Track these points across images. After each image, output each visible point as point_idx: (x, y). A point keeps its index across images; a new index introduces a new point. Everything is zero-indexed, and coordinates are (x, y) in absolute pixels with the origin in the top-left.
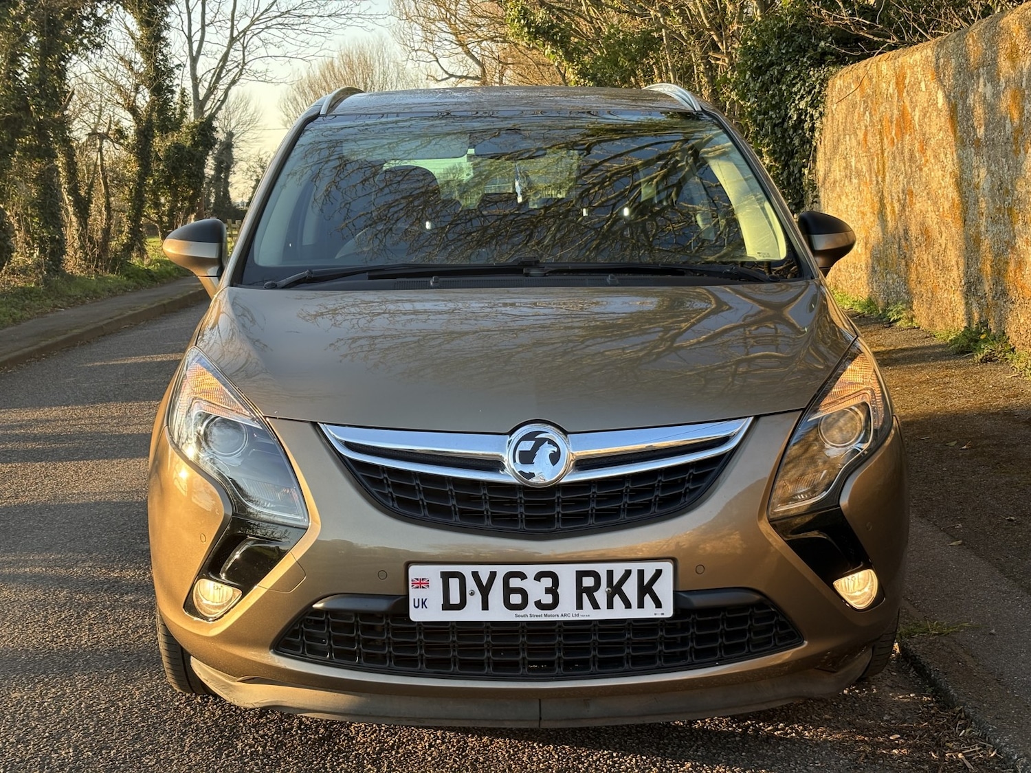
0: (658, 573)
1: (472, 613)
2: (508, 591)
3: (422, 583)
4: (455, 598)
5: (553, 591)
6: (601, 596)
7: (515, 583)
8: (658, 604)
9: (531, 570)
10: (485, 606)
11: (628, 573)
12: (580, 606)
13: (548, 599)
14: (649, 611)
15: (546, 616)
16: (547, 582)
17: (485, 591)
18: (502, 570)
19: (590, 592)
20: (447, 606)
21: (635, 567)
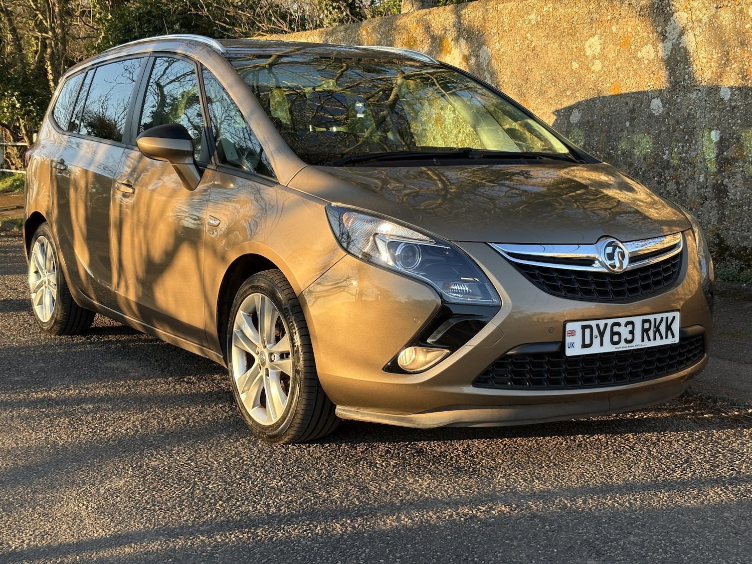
0: (674, 317)
1: (596, 349)
2: (613, 334)
3: (572, 333)
4: (587, 342)
5: (632, 332)
6: (651, 333)
7: (616, 329)
8: (673, 336)
9: (623, 321)
10: (602, 345)
11: (662, 319)
12: (643, 340)
13: (629, 337)
14: (670, 341)
15: (629, 347)
16: (630, 327)
17: (602, 334)
18: (610, 322)
19: (647, 331)
20: (584, 346)
21: (664, 315)
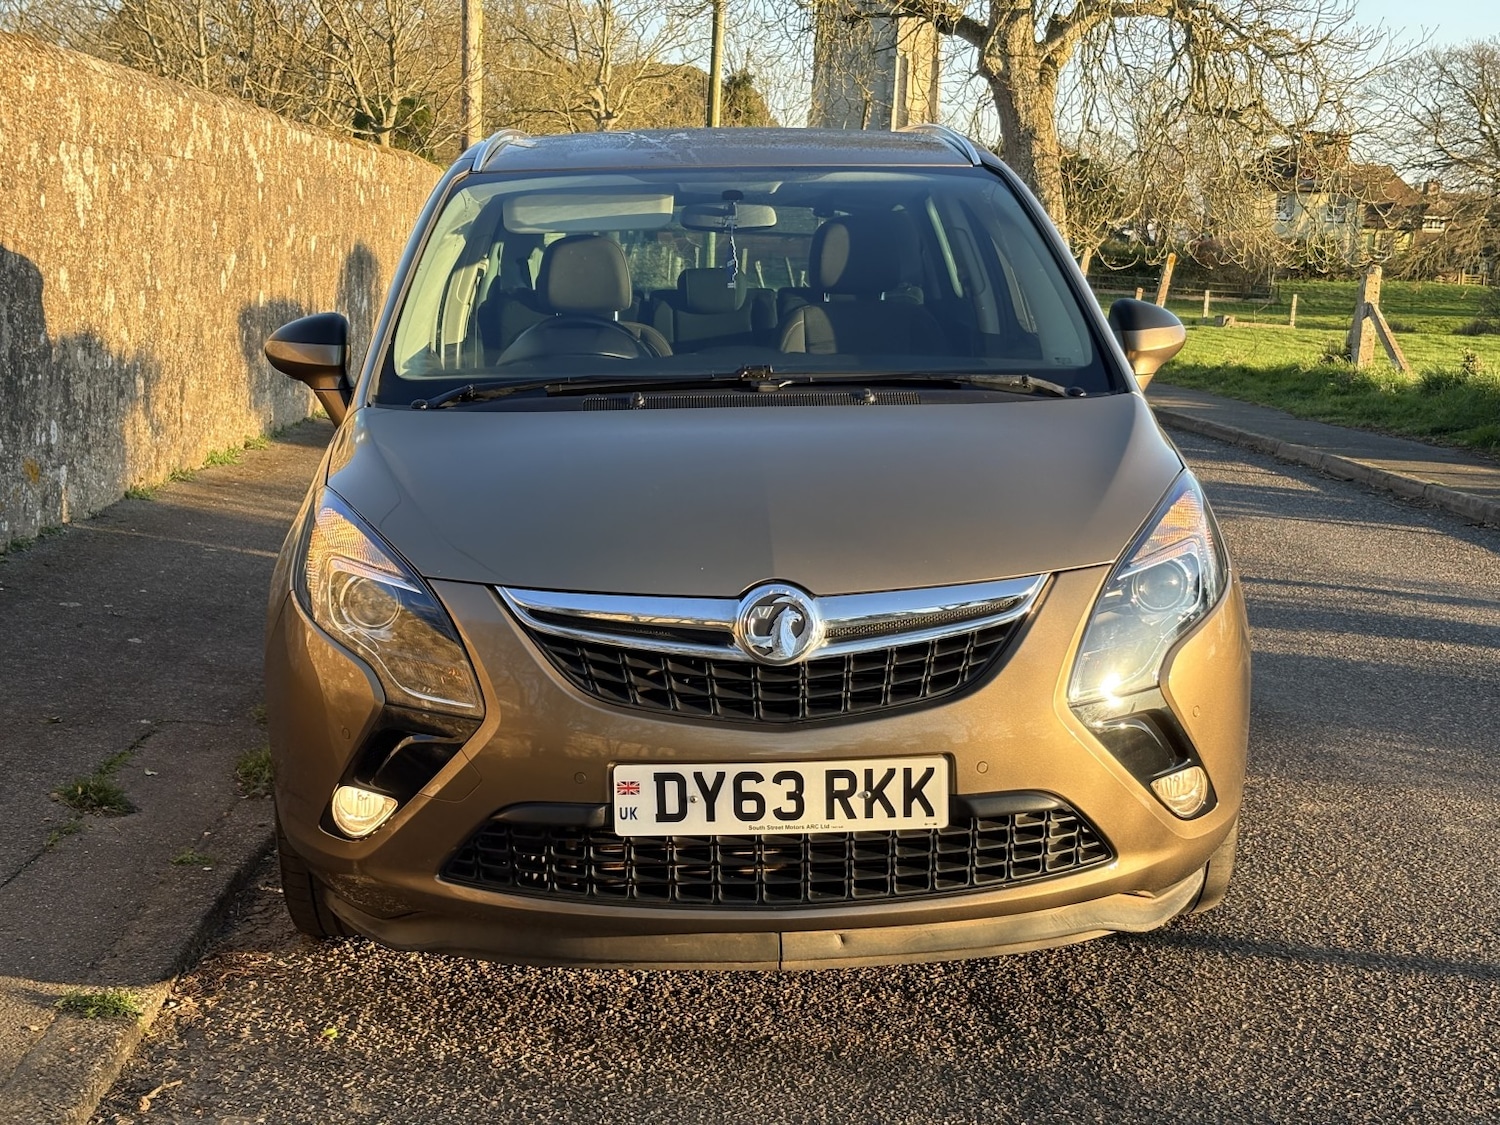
0: (930, 772)
1: (695, 824)
2: (740, 796)
3: (631, 788)
4: (672, 807)
5: (796, 796)
6: (857, 803)
7: (748, 786)
8: (930, 812)
9: (769, 770)
10: (711, 817)
11: (891, 773)
12: (830, 815)
13: (790, 807)
14: (918, 821)
15: (788, 827)
16: (790, 785)
17: (710, 796)
18: (732, 770)
19: (844, 797)
20: (662, 816)
21: (900, 765)
